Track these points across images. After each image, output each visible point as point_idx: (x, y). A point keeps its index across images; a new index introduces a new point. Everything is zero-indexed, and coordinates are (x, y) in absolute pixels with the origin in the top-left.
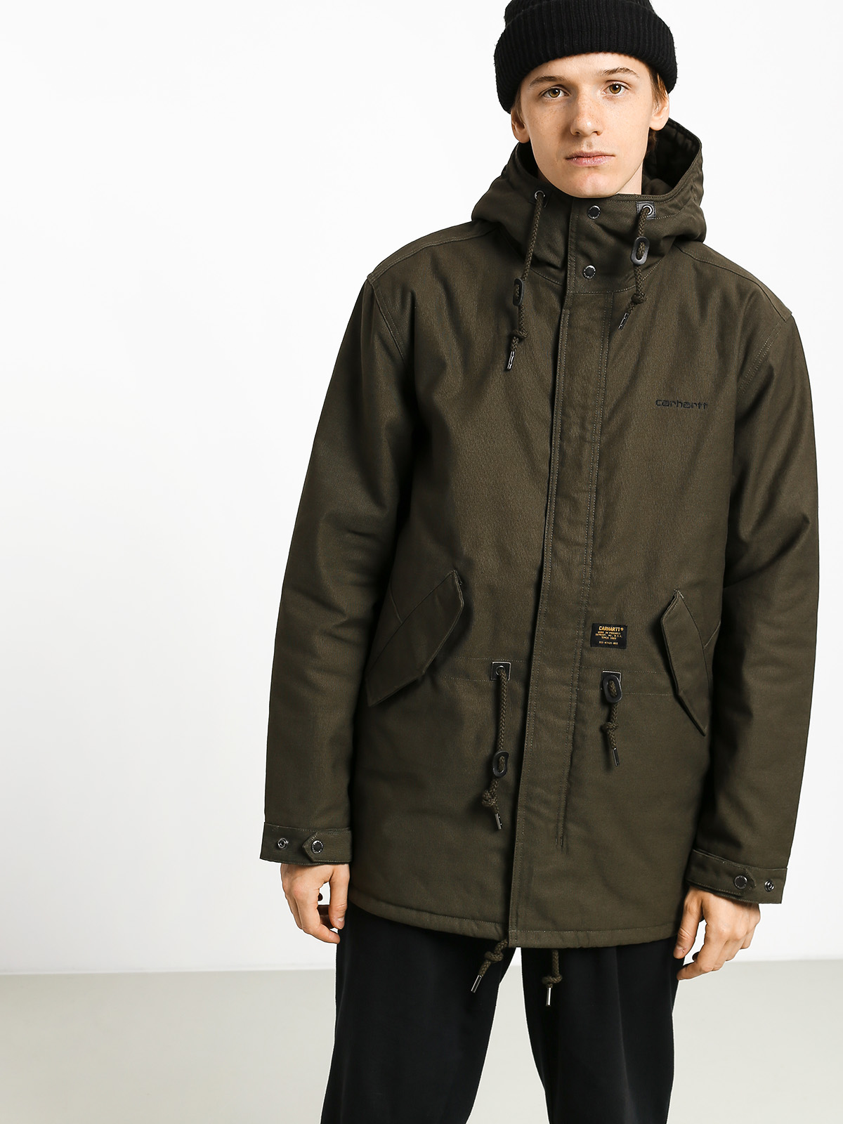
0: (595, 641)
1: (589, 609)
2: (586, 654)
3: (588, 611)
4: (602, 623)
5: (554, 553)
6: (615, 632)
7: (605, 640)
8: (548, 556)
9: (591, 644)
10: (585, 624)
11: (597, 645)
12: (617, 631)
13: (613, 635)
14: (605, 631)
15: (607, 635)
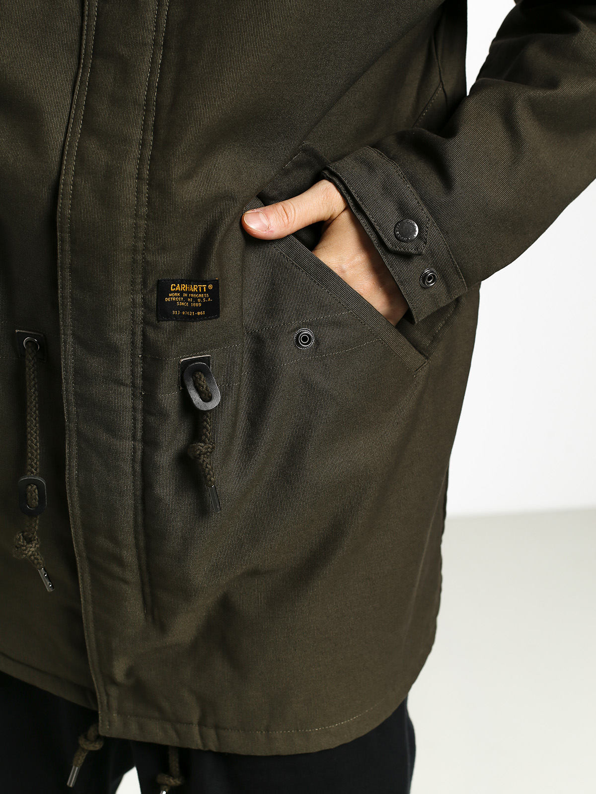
0: (163, 311)
1: (150, 258)
2: (151, 333)
3: (146, 262)
4: (175, 277)
5: (81, 158)
6: (199, 293)
7: (182, 308)
8: (70, 166)
9: (157, 316)
10: (144, 283)
11: (169, 317)
12: (203, 292)
13: (195, 300)
14: (182, 293)
15: (185, 299)
